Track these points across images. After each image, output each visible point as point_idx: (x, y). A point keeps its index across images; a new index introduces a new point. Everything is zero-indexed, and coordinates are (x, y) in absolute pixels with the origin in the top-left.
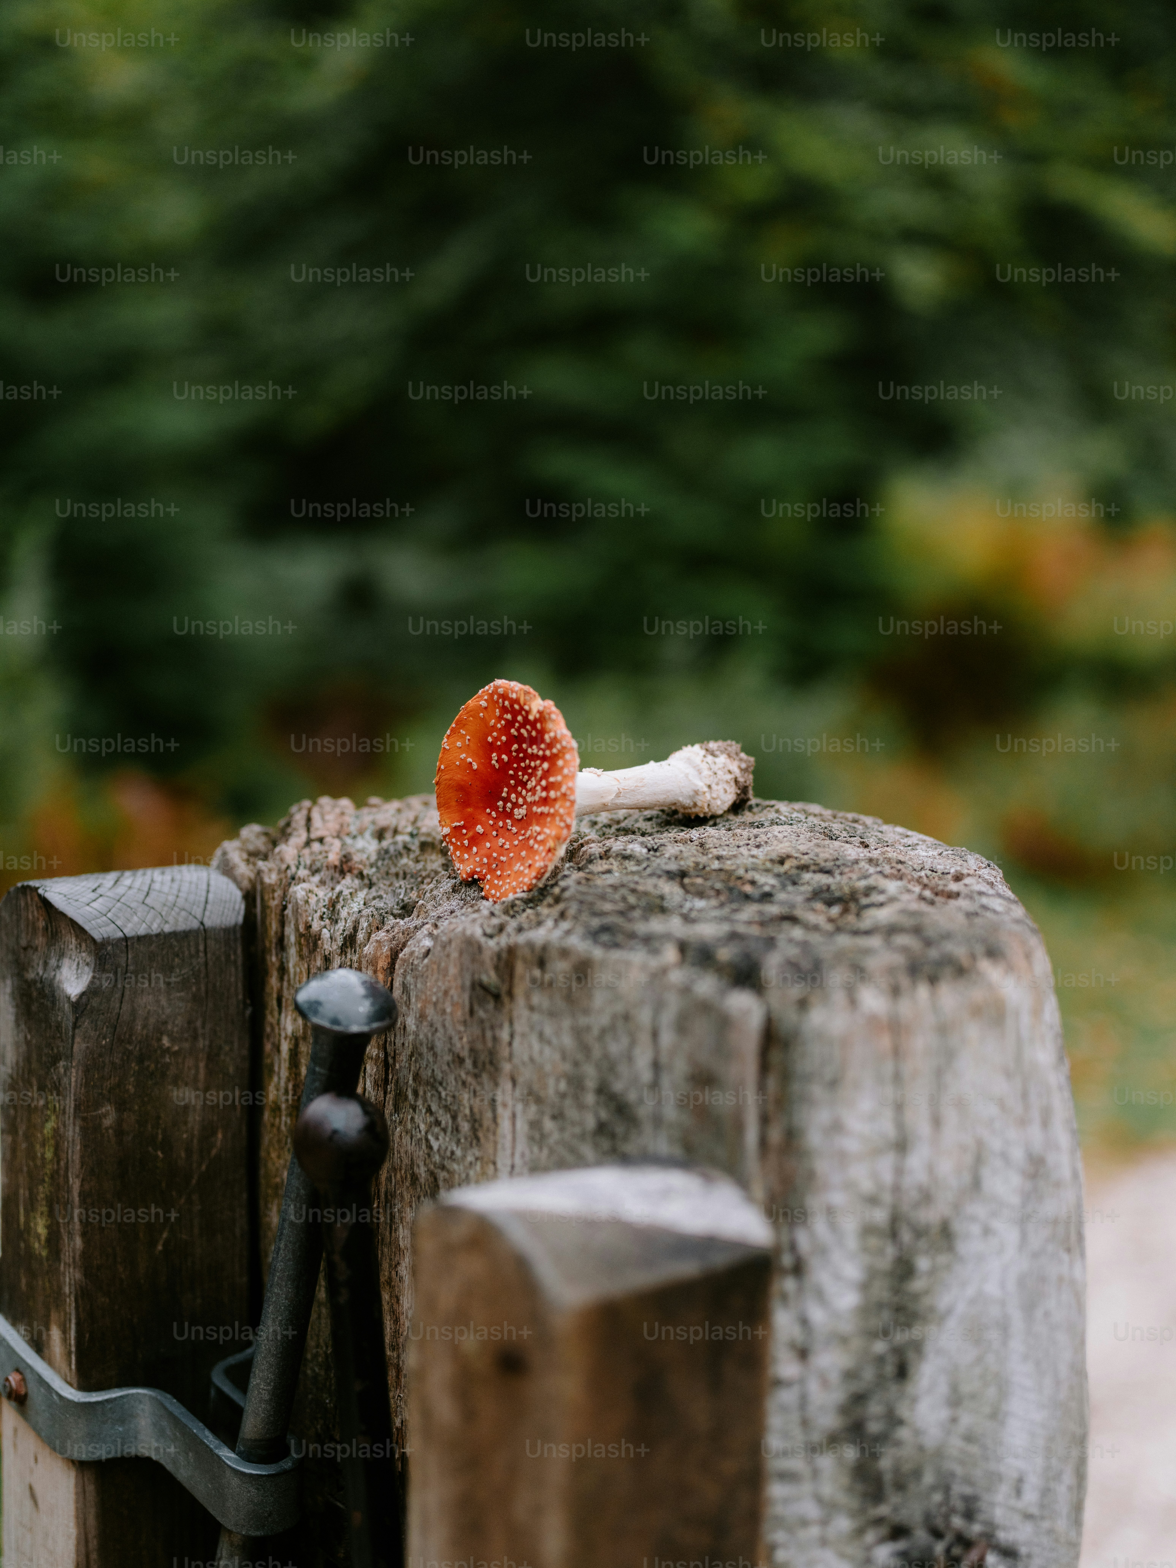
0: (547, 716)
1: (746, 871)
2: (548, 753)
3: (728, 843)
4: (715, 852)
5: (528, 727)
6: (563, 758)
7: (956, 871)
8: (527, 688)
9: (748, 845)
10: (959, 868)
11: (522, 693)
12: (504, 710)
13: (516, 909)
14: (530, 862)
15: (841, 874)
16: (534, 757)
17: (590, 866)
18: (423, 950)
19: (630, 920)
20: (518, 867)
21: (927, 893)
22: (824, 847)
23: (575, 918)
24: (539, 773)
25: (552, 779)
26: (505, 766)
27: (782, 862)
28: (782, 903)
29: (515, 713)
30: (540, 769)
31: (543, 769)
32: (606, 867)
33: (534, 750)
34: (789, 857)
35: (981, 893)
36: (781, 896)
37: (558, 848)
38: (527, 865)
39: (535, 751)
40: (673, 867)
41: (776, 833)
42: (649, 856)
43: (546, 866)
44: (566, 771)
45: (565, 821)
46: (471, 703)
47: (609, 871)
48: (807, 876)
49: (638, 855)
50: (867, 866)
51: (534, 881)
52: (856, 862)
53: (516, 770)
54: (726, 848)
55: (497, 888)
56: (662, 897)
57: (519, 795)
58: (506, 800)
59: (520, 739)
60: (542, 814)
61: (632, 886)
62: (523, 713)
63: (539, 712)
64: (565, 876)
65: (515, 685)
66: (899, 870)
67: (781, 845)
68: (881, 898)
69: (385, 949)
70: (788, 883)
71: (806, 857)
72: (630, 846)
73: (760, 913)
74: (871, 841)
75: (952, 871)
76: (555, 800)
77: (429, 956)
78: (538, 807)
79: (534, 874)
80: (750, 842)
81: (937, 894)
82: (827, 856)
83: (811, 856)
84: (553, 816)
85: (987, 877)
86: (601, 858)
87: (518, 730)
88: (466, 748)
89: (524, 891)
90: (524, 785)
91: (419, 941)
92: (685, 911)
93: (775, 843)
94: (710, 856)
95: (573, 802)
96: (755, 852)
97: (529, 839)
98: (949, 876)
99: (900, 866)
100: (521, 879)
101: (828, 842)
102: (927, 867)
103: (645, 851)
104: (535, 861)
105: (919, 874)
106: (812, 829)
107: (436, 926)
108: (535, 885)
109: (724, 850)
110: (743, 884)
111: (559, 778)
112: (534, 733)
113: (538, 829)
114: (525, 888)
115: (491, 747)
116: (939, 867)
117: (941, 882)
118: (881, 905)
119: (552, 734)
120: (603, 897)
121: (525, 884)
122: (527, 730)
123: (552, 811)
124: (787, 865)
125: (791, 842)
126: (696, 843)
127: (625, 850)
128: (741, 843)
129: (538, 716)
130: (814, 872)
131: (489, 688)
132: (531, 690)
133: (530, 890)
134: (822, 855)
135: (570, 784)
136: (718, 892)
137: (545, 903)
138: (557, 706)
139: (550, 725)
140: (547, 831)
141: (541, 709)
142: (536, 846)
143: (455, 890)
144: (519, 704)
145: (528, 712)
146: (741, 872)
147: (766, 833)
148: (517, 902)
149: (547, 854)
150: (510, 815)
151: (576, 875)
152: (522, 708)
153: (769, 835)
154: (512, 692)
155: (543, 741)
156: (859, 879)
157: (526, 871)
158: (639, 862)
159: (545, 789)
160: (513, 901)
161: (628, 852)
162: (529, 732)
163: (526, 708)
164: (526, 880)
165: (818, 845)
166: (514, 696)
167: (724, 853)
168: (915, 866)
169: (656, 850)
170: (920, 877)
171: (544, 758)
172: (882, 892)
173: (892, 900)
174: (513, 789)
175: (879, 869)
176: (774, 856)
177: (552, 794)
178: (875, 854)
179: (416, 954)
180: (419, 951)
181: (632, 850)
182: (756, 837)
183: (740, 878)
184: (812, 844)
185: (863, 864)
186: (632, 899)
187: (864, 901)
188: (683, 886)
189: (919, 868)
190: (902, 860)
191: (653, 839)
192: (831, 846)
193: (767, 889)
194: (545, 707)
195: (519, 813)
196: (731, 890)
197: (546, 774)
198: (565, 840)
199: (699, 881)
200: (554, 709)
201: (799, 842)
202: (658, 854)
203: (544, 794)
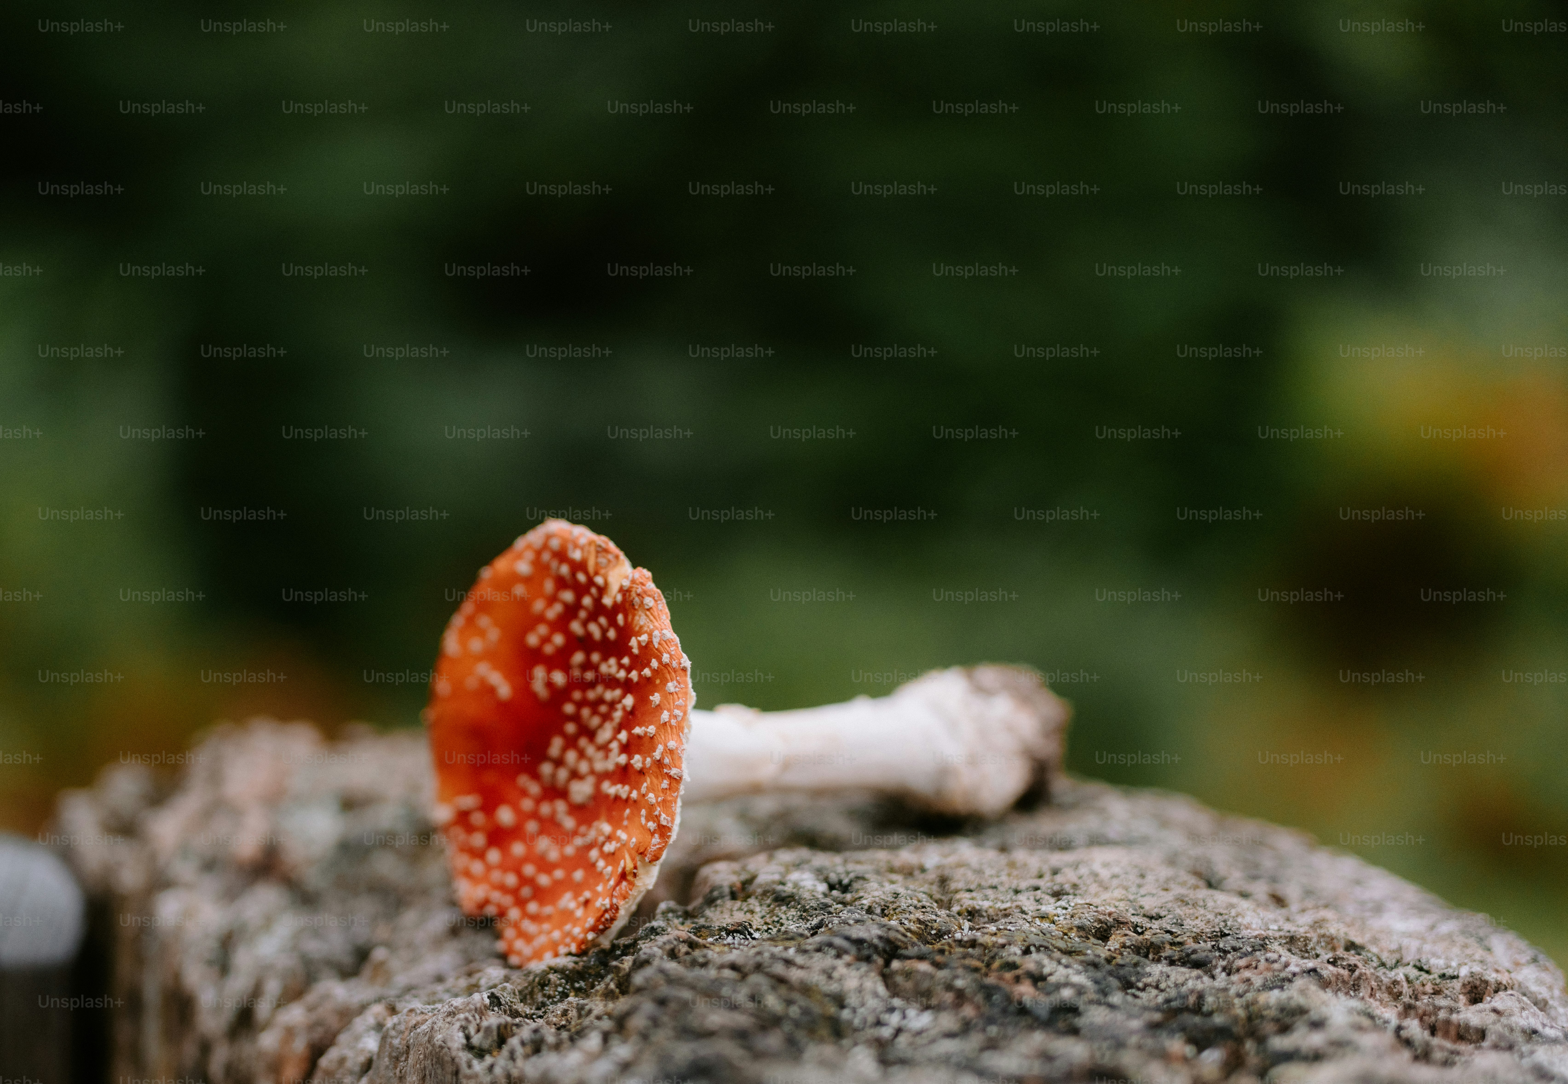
0: (637, 600)
1: (1027, 952)
2: (634, 675)
3: (995, 881)
4: (967, 901)
5: (603, 620)
6: (661, 688)
7: (1472, 974)
8: (602, 540)
9: (1037, 889)
10: (1477, 968)
11: (593, 549)
12: (561, 583)
13: (548, 990)
14: (587, 894)
15: (1229, 971)
16: (611, 682)
17: (708, 912)
18: (362, 1059)
19: (758, 1055)
20: (567, 901)
21: (1414, 1028)
22: (1195, 905)
23: (645, 1037)
24: (618, 715)
25: (637, 730)
26: (559, 695)
27: (1103, 934)
28: (1096, 1034)
29: (581, 590)
30: (619, 706)
31: (624, 708)
32: (740, 917)
33: (610, 667)
34: (1119, 923)
35: (1532, 1034)
36: (1096, 1016)
37: (640, 871)
38: (582, 899)
39: (613, 670)
40: (870, 931)
41: (1097, 867)
42: (828, 901)
43: (615, 908)
44: (665, 716)
45: (657, 819)
46: (502, 564)
47: (742, 930)
48: (1155, 970)
49: (806, 895)
50: (1286, 956)
51: (590, 936)
52: (1262, 944)
53: (580, 705)
54: (990, 892)
55: (528, 938)
56: (840, 1001)
57: (582, 755)
58: (559, 762)
59: (586, 643)
60: (617, 798)
61: (779, 969)
62: (594, 590)
63: (621, 590)
64: (654, 931)
65: (582, 534)
66: (1352, 968)
67: (1106, 896)
68: (1316, 1040)
69: (300, 1045)
70: (1114, 982)
71: (1156, 925)
72: (795, 876)
73: (1046, 1057)
74: (1292, 891)
75: (1464, 972)
76: (642, 772)
77: (371, 1072)
78: (614, 783)
79: (591, 921)
80: (1040, 883)
81: (1433, 1030)
82: (1199, 925)
83: (1165, 924)
84: (635, 804)
85: (1534, 988)
86: (734, 896)
87: (585, 624)
88: (488, 656)
89: (570, 954)
90: (591, 734)
91: (357, 1038)
92: (886, 1032)
93: (1094, 888)
94: (956, 908)
95: (675, 781)
96: (1050, 907)
97: (589, 847)
98: (1457, 985)
99: (1353, 958)
100: (568, 927)
101: (1204, 893)
102: (1410, 957)
103: (822, 887)
104: (597, 894)
105: (1392, 974)
106: (1172, 861)
107: (393, 1010)
108: (594, 943)
109: (986, 898)
110: (1017, 979)
111: (652, 729)
112: (612, 634)
113: (607, 828)
114: (573, 948)
115: (534, 657)
116: (1433, 961)
117: (1441, 1001)
118: (1316, 1057)
119: (644, 638)
120: (711, 992)
121: (574, 939)
122: (600, 626)
123: (634, 795)
124: (1114, 943)
125: (1126, 889)
126: (932, 876)
127: (783, 883)
128: (1023, 885)
129: (619, 598)
130: (1172, 962)
131: (534, 537)
132: (612, 546)
133: (582, 953)
134: (1188, 923)
135: (672, 744)
136: (961, 997)
137: (600, 987)
138: (655, 580)
139: (641, 620)
140: (622, 835)
141: (626, 583)
142: (601, 864)
143: (454, 932)
144: (586, 573)
145: (602, 590)
146: (1014, 952)
147: (1076, 866)
148: (553, 977)
149: (618, 883)
150: (562, 793)
151: (680, 930)
152: (591, 582)
153: (1083, 870)
154: (576, 546)
155: (628, 651)
156: (1267, 987)
157: (579, 913)
158: (805, 913)
159: (626, 748)
160: (545, 973)
161: (789, 888)
162: (604, 631)
163: (599, 580)
164: (577, 931)
165: (1182, 901)
166: (577, 555)
167: (986, 904)
168: (1385, 957)
169: (845, 889)
170: (1395, 983)
171: (628, 686)
172: (1318, 1025)
173: (1340, 1045)
174: (571, 743)
175: (1310, 964)
176: (1088, 918)
177: (637, 761)
178: (1301, 925)
179: (349, 1064)
180: (355, 1060)
181: (796, 885)
182: (1055, 872)
183: (1012, 966)
184: (1169, 896)
185: (1277, 950)
186: (772, 1002)
187: (1279, 1043)
188: (886, 977)
189: (1390, 962)
190: (1358, 940)
191: (845, 862)
192: (1210, 904)
193: (1067, 993)
194: (633, 581)
195: (581, 790)
196: (988, 992)
197: (631, 718)
198: (656, 858)
199: (924, 967)
200: (651, 586)
201: (1143, 891)
202: (848, 897)
203: (623, 759)
